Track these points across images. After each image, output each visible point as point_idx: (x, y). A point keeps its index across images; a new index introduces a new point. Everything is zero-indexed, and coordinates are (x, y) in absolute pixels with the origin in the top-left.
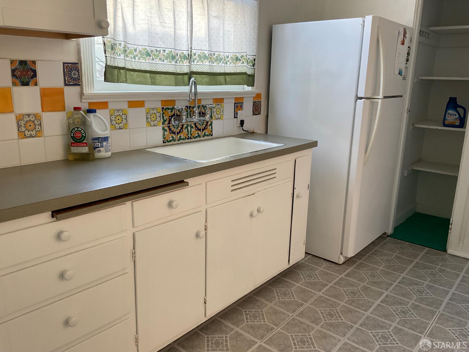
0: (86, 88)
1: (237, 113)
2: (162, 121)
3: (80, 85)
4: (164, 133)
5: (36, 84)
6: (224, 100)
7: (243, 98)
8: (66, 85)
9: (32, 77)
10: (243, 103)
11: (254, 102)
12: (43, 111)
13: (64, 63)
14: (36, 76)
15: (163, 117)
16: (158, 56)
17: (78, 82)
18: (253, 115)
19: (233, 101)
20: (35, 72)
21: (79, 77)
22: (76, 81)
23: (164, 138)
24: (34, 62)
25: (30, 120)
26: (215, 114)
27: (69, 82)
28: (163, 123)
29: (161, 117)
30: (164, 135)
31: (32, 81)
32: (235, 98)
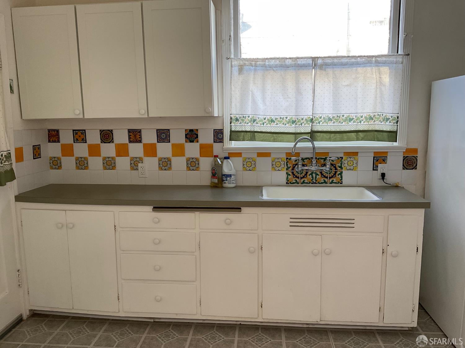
0: (226, 143)
1: (378, 166)
2: (286, 167)
3: (223, 142)
4: (288, 176)
5: (198, 142)
6: (359, 154)
7: (387, 152)
8: (214, 142)
9: (196, 138)
10: (387, 157)
11: (404, 157)
12: (200, 156)
13: (214, 130)
14: (198, 137)
15: (287, 165)
16: (281, 121)
17: (222, 141)
18: (403, 169)
19: (372, 155)
20: (197, 135)
21: (223, 137)
22: (221, 139)
23: (288, 181)
24: (197, 130)
25: (193, 161)
26: (346, 166)
27: (216, 140)
28: (287, 169)
29: (286, 165)
30: (287, 178)
31: (196, 140)
32: (374, 152)
